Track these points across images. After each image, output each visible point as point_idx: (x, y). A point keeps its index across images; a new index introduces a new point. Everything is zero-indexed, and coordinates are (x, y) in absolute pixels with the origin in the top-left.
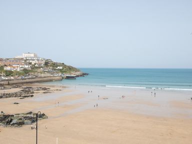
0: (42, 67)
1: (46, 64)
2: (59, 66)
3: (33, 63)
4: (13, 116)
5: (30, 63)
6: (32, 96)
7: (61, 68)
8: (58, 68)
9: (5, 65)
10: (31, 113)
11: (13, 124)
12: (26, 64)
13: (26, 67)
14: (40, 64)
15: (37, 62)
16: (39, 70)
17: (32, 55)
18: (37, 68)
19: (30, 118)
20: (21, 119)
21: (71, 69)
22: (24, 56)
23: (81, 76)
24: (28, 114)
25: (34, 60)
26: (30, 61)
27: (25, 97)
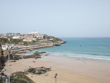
0: (42, 39)
1: (44, 37)
2: (51, 38)
3: (37, 37)
4: (35, 69)
5: (36, 37)
6: (40, 57)
7: (52, 39)
8: (51, 39)
9: (23, 39)
10: (42, 67)
11: (37, 73)
12: (34, 38)
13: (34, 39)
14: (41, 38)
15: (39, 36)
16: (41, 41)
17: (36, 32)
18: (39, 39)
19: (44, 71)
20: (39, 71)
21: (57, 39)
22: (32, 33)
23: (63, 43)
24: (41, 68)
25: (38, 35)
26: (36, 36)
27: (37, 58)
